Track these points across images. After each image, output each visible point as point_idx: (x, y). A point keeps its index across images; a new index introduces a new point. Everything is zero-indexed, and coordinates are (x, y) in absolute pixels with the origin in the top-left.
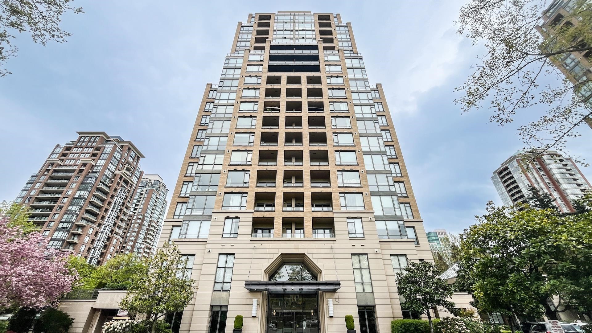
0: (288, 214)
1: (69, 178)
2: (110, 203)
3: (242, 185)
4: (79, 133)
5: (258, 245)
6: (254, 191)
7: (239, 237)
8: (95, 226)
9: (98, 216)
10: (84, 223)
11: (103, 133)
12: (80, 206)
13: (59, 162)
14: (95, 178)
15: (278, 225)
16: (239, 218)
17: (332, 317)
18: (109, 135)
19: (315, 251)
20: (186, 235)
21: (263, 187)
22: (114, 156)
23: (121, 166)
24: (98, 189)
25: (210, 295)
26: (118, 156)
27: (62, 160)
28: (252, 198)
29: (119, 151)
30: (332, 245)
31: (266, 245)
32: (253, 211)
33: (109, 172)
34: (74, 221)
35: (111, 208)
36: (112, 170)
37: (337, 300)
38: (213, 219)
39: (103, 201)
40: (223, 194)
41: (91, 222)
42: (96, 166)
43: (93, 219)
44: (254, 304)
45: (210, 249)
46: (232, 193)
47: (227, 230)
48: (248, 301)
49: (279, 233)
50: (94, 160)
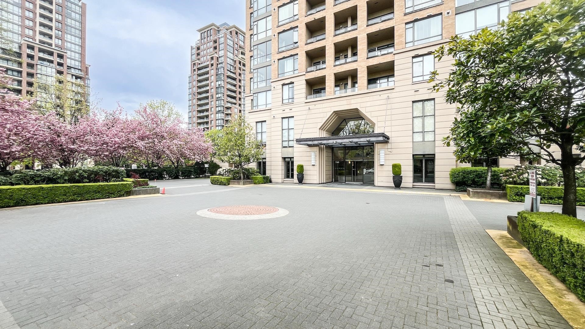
0: (339, 68)
1: (207, 73)
2: (240, 87)
3: (292, 46)
4: (199, 31)
5: (312, 106)
6: (303, 50)
7: (295, 101)
8: (237, 106)
9: (236, 98)
10: (229, 105)
11: (213, 25)
12: (222, 93)
13: (197, 61)
14: (222, 69)
15: (330, 82)
16: (293, 83)
17: (383, 165)
18: (218, 25)
19: (368, 104)
20: (258, 106)
21: (313, 42)
22: (228, 45)
23: (236, 52)
24: (228, 77)
25: (280, 150)
26: (231, 43)
27: (199, 59)
28: (302, 58)
29: (230, 38)
30: (389, 95)
31: (319, 105)
32: (304, 73)
33: (230, 60)
34: (223, 105)
35: (243, 90)
36: (232, 58)
37: (389, 150)
38: (272, 88)
39: (235, 86)
40: (276, 61)
41: (234, 104)
42: (220, 57)
43: (234, 101)
44: (312, 156)
45: (274, 115)
46: (284, 58)
47: (286, 96)
48: (308, 154)
49: (331, 91)
50: (216, 53)
